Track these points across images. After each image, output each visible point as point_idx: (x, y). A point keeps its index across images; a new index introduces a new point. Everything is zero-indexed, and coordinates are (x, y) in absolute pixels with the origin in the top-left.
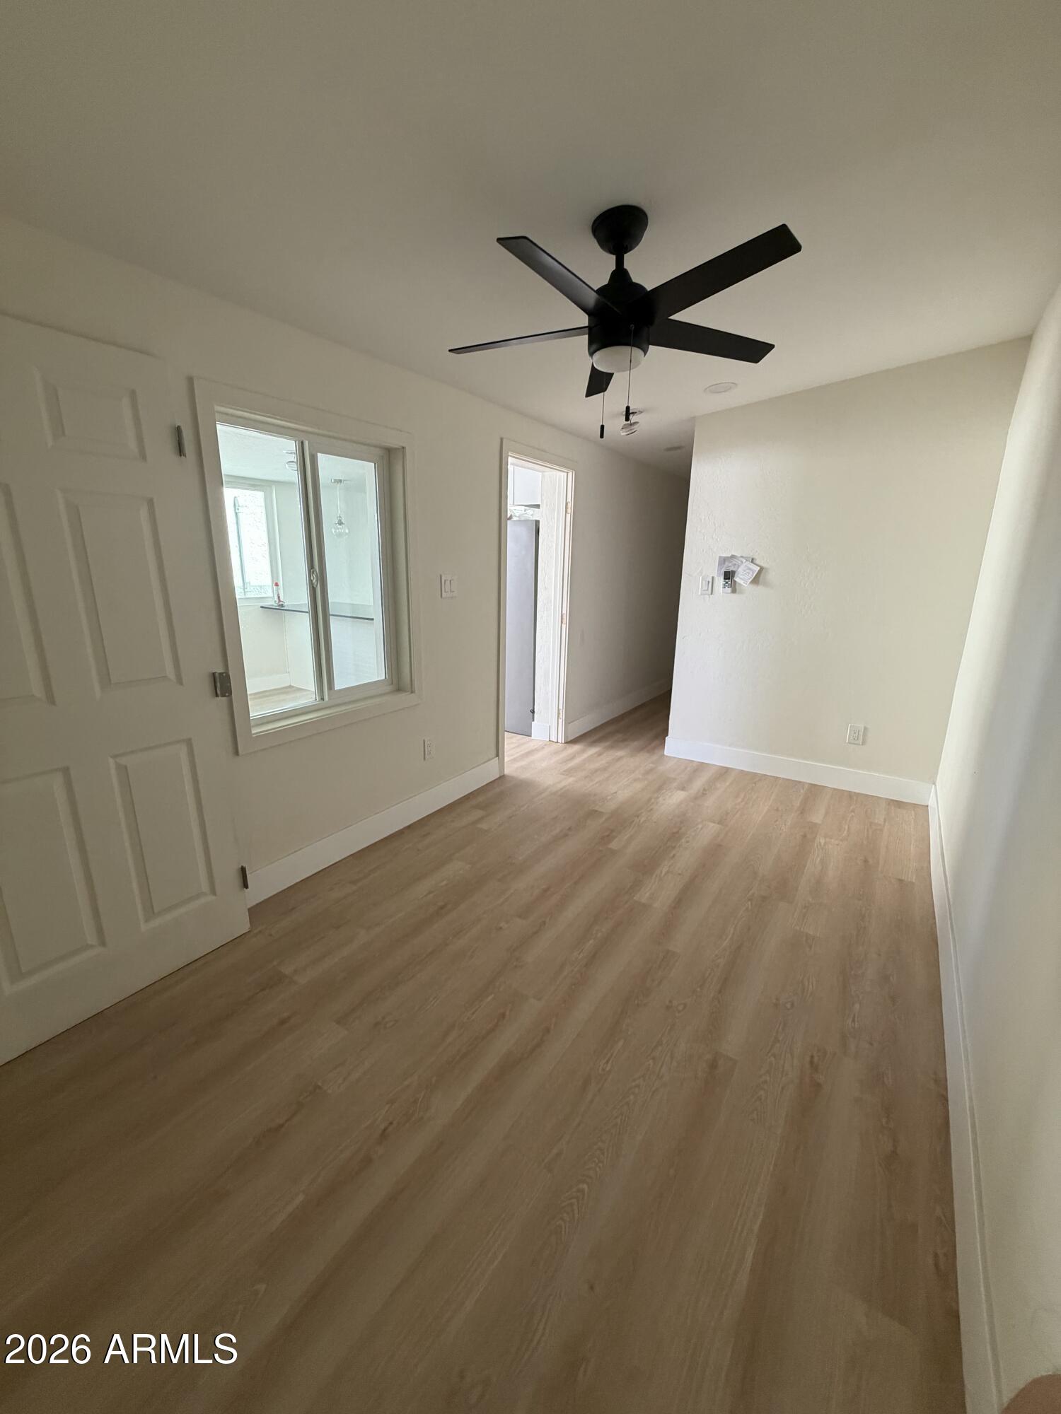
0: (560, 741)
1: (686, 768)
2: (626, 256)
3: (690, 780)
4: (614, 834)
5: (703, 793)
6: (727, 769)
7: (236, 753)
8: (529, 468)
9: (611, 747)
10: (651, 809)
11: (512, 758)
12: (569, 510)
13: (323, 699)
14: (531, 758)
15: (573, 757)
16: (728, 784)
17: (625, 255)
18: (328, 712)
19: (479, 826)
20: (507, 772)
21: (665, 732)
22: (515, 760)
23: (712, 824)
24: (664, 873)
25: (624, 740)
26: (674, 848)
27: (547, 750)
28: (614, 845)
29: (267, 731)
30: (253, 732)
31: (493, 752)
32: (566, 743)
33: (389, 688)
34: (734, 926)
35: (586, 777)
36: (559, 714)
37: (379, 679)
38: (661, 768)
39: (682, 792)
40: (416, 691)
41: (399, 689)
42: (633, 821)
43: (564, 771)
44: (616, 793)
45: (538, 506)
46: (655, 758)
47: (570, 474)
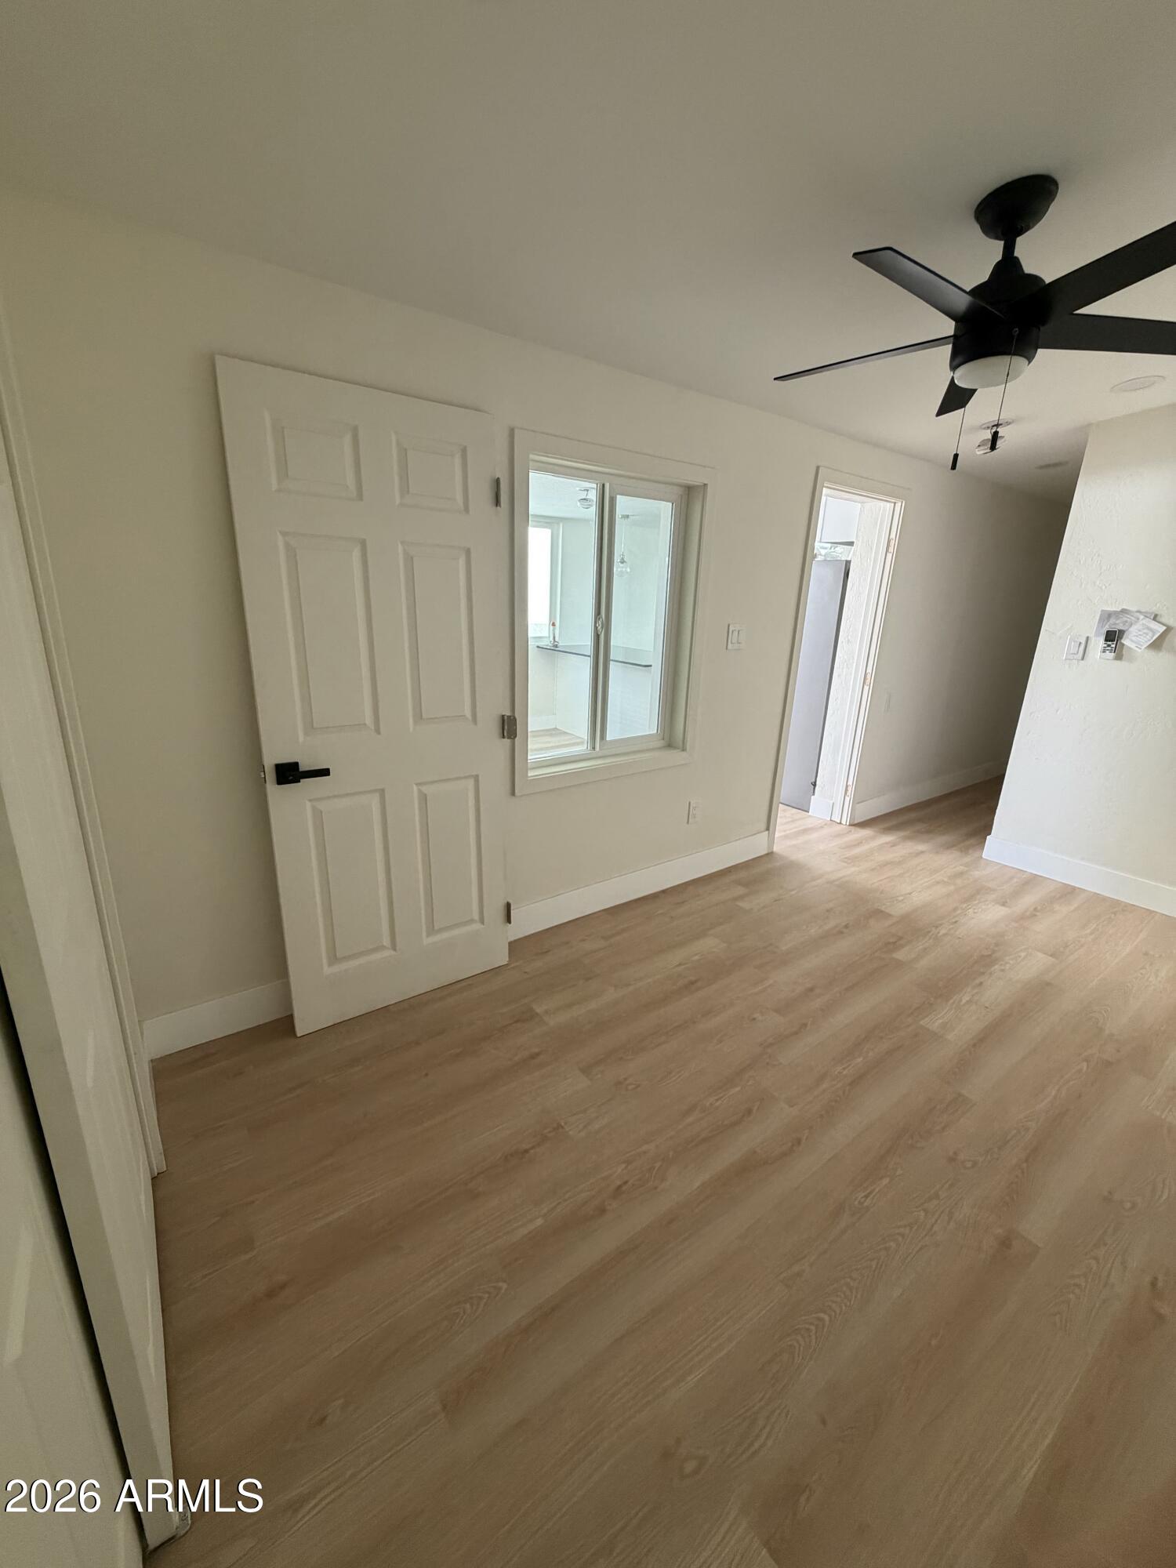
0: (844, 822)
1: (1012, 878)
2: (1019, 241)
3: (1017, 894)
4: (902, 942)
5: (1033, 914)
6: (1074, 889)
7: (513, 793)
8: (846, 500)
9: (909, 838)
10: (956, 922)
11: (783, 834)
12: (891, 549)
13: (594, 748)
14: (806, 837)
15: (859, 843)
16: (1072, 908)
17: (1018, 239)
18: (599, 762)
19: (741, 904)
20: (776, 849)
21: (987, 829)
22: (786, 837)
23: (1040, 955)
24: (964, 1001)
25: (928, 832)
26: (983, 973)
27: (825, 831)
28: (900, 955)
29: (540, 775)
30: (529, 775)
31: (763, 826)
32: (850, 825)
33: (661, 743)
34: (1057, 1087)
35: (873, 870)
36: (846, 790)
37: (651, 733)
38: (977, 874)
39: (1003, 908)
40: (688, 749)
41: (670, 745)
42: (929, 932)
43: (846, 858)
44: (910, 894)
45: (851, 544)
46: (967, 859)
47: (898, 505)
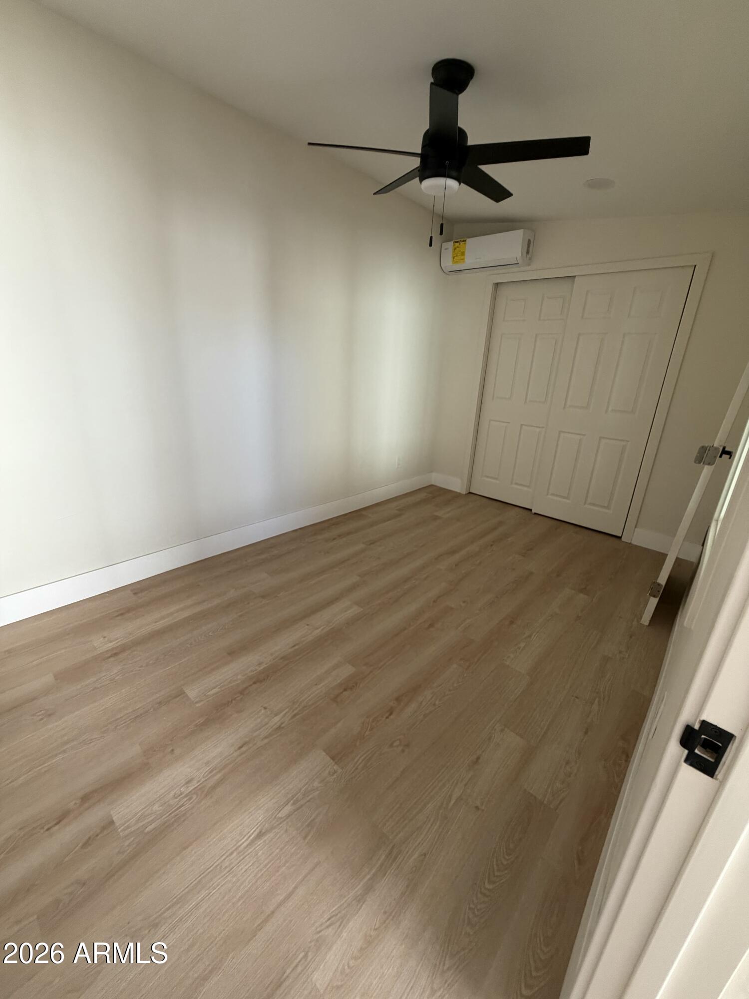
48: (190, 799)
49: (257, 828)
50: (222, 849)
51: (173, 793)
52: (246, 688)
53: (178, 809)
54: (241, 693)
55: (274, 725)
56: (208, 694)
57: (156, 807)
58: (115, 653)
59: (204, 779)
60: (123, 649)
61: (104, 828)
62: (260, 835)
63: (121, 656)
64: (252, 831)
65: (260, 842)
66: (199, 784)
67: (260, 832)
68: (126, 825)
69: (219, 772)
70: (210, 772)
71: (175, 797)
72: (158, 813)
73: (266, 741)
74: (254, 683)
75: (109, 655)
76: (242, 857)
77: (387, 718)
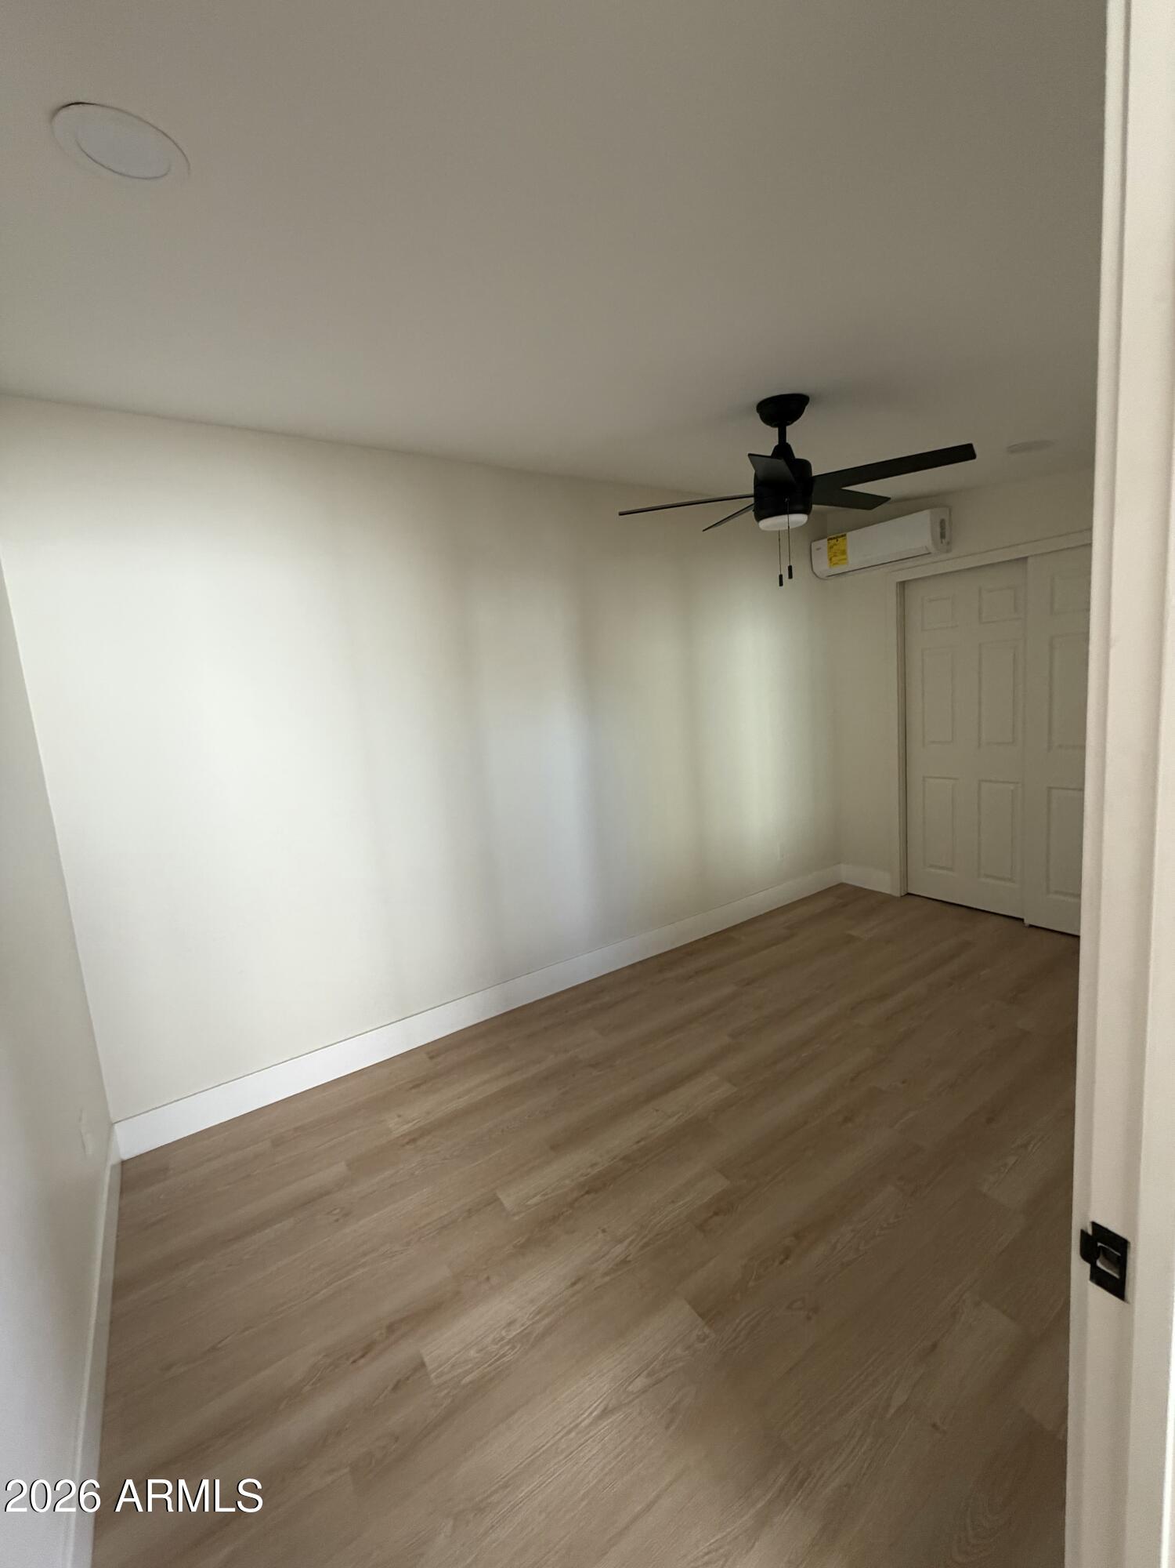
2: (788, 428)
48: (513, 1348)
49: (601, 1402)
50: (557, 1424)
51: (492, 1336)
52: (576, 1200)
53: (498, 1359)
54: (571, 1205)
55: (617, 1256)
56: (529, 1203)
57: (472, 1353)
58: (412, 1139)
59: (529, 1323)
60: (424, 1132)
61: (415, 1370)
62: (606, 1413)
63: (421, 1143)
64: (595, 1405)
65: (605, 1423)
66: (523, 1328)
67: (605, 1409)
68: (439, 1370)
69: (547, 1315)
70: (539, 1313)
71: (494, 1342)
72: (477, 1360)
73: (607, 1279)
74: (588, 1193)
75: (406, 1140)
76: (583, 1440)
77: (782, 1263)
